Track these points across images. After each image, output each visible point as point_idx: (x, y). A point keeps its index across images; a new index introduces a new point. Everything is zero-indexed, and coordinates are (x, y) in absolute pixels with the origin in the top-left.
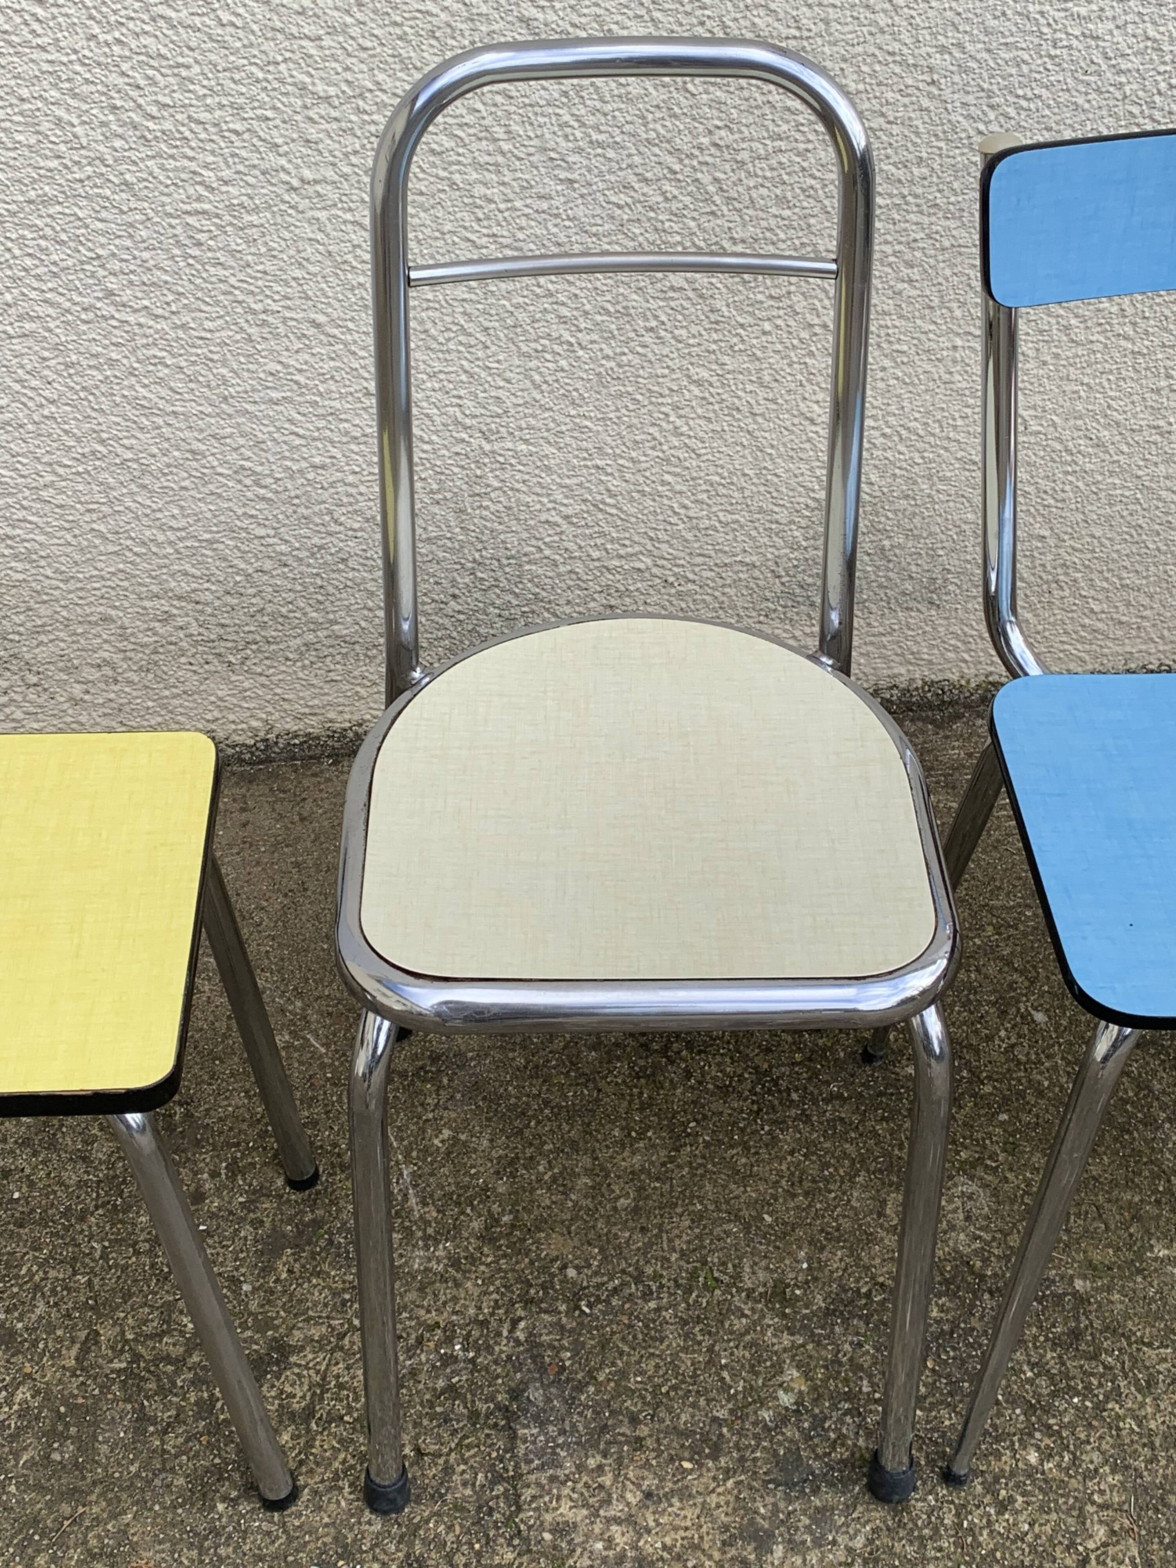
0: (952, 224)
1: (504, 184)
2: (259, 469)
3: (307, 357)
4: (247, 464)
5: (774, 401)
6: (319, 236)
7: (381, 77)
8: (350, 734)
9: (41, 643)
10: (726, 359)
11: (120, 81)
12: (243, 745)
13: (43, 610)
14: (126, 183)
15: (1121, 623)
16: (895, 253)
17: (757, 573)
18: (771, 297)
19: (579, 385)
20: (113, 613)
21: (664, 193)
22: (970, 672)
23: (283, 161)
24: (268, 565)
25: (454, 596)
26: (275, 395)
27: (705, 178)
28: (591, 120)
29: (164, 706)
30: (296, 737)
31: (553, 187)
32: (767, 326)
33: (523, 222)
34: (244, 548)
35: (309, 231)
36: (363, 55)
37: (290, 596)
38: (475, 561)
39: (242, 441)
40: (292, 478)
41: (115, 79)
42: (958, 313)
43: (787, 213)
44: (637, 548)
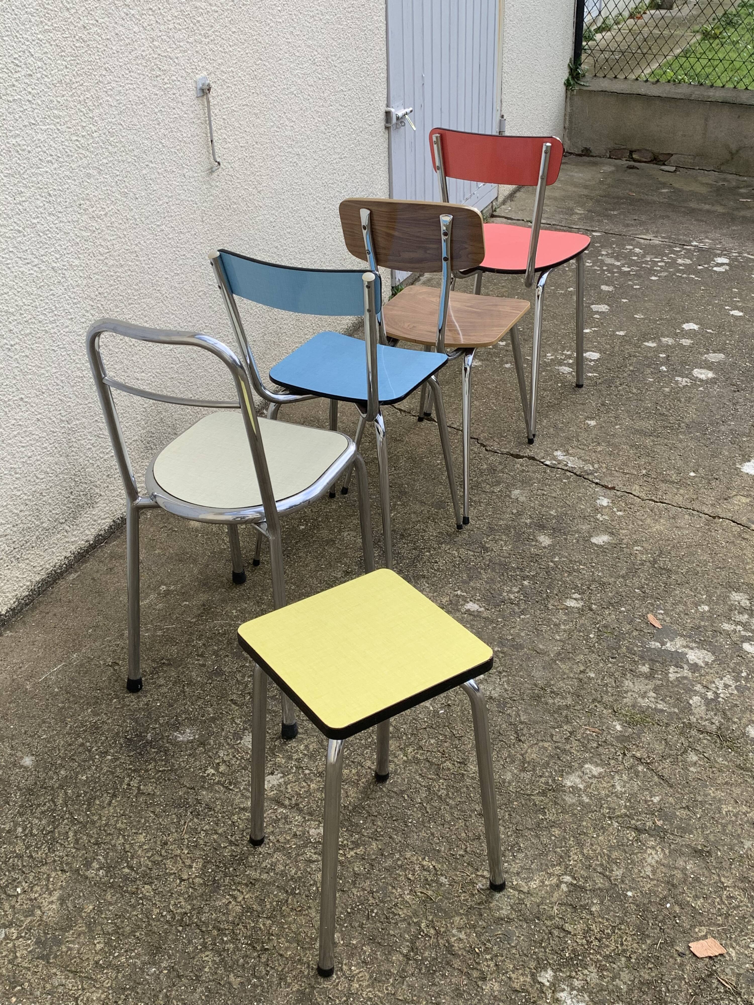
1: (57, 326)
2: (15, 466)
3: (21, 414)
4: (12, 466)
6: (18, 365)
8: (53, 572)
10: (116, 366)
12: (27, 596)
19: (86, 391)
23: (5, 341)
24: (22, 507)
26: (15, 433)
27: (99, 305)
28: (72, 296)
30: (39, 583)
33: (64, 337)
34: (15, 503)
36: (19, 294)
37: (30, 518)
38: (74, 475)
39: (9, 457)
40: (24, 466)
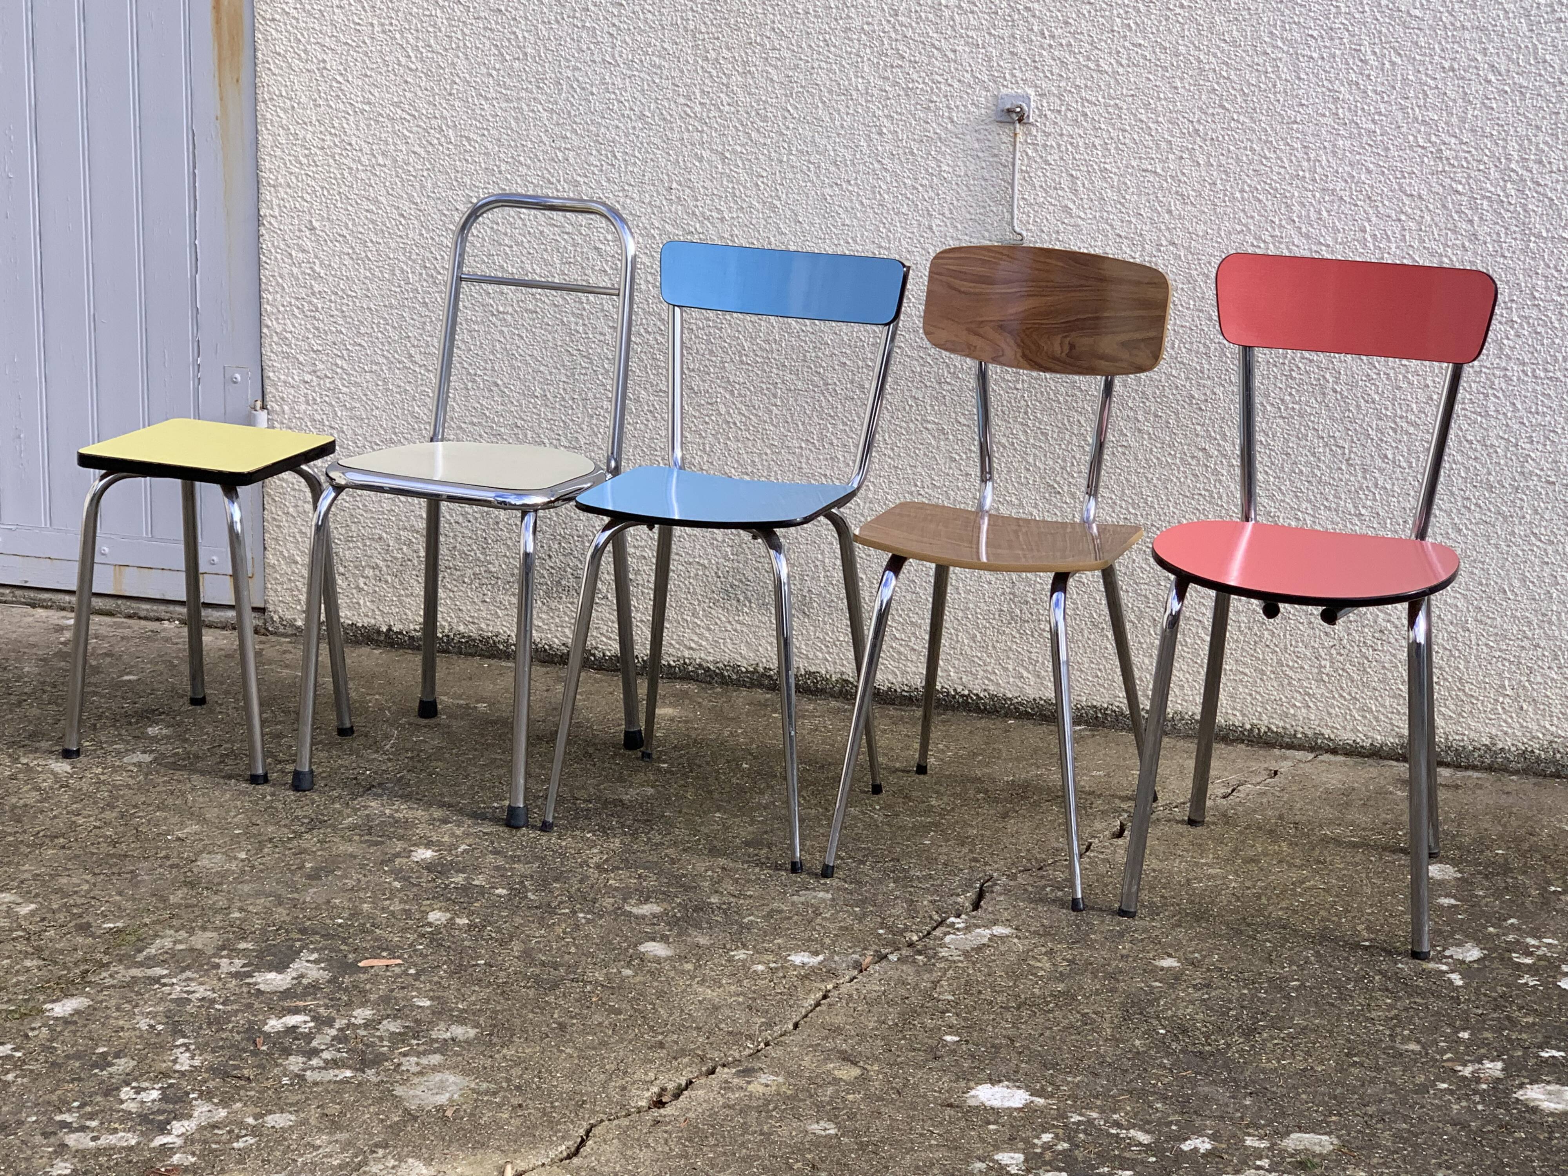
0: (793, 377)
5: (712, 463)
7: (535, 266)
9: (349, 548)
11: (430, 255)
13: (354, 527)
14: (425, 302)
15: (914, 650)
16: (768, 389)
17: (707, 573)
18: (708, 403)
20: (384, 535)
21: (656, 340)
22: (831, 669)
25: (550, 556)
29: (399, 600)
30: (464, 637)
31: (606, 330)
32: (707, 419)
35: (498, 336)
37: (469, 541)
38: (560, 535)
41: (428, 255)
42: (801, 427)
43: (714, 359)
44: (643, 543)
